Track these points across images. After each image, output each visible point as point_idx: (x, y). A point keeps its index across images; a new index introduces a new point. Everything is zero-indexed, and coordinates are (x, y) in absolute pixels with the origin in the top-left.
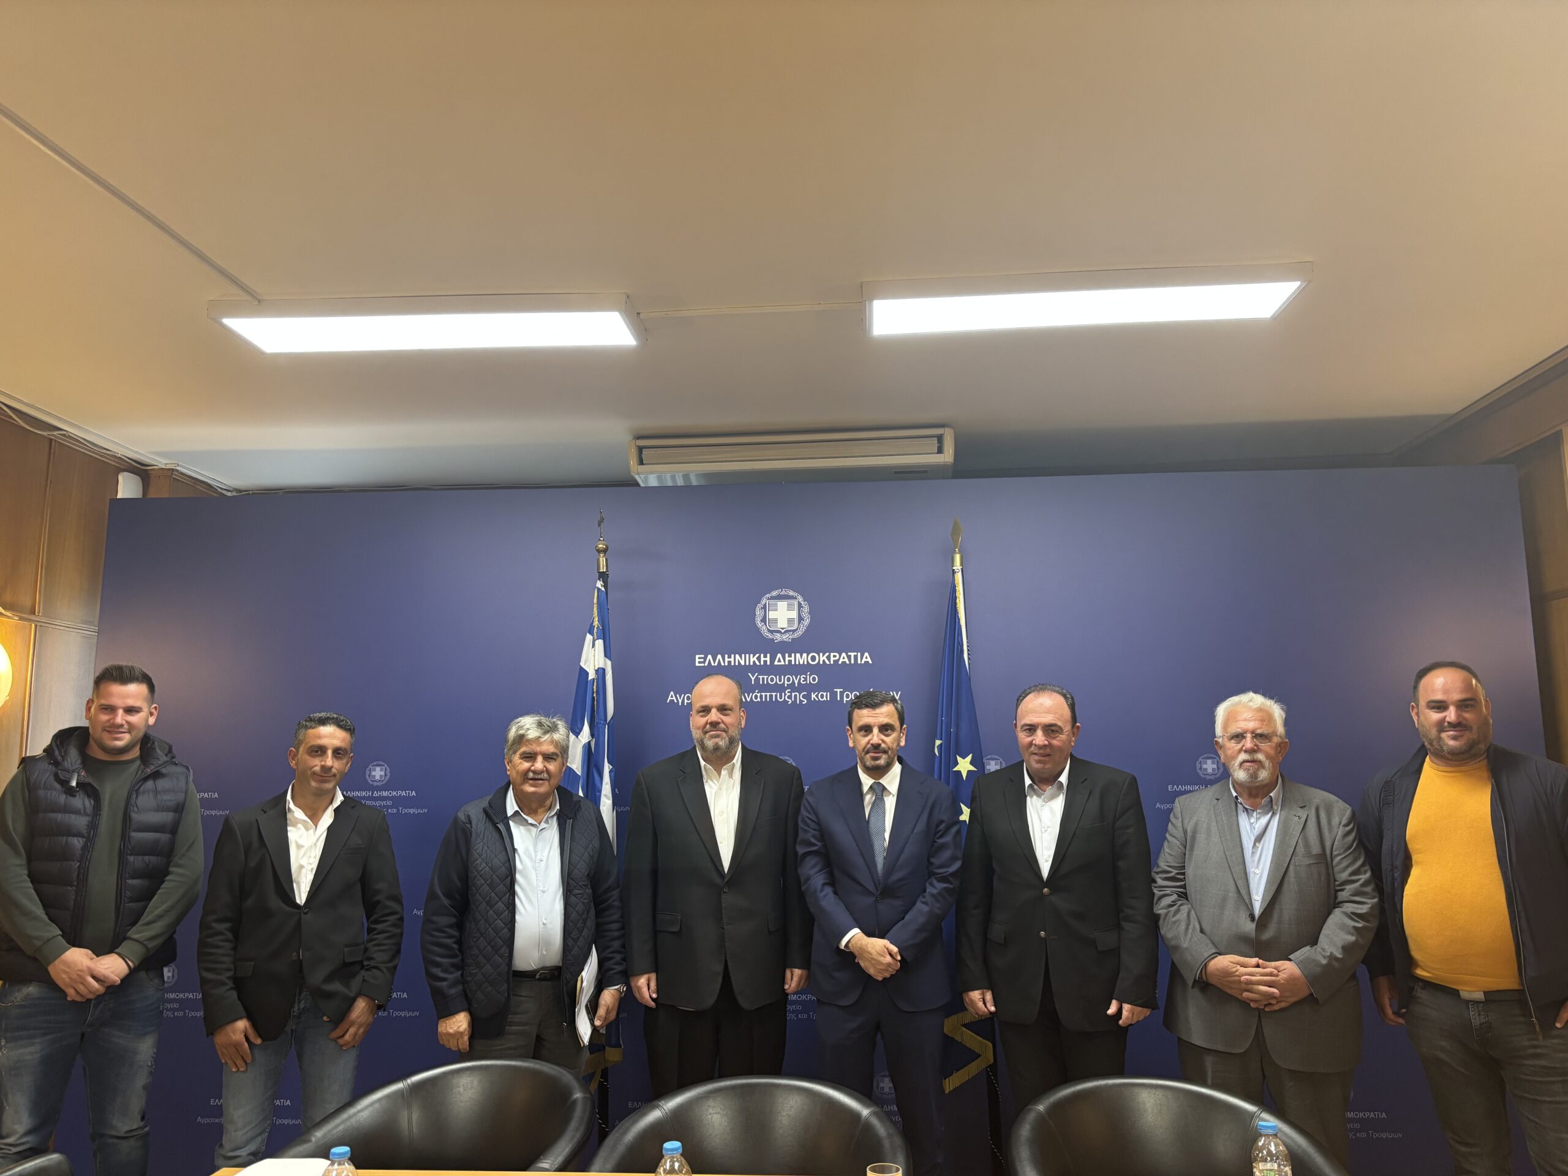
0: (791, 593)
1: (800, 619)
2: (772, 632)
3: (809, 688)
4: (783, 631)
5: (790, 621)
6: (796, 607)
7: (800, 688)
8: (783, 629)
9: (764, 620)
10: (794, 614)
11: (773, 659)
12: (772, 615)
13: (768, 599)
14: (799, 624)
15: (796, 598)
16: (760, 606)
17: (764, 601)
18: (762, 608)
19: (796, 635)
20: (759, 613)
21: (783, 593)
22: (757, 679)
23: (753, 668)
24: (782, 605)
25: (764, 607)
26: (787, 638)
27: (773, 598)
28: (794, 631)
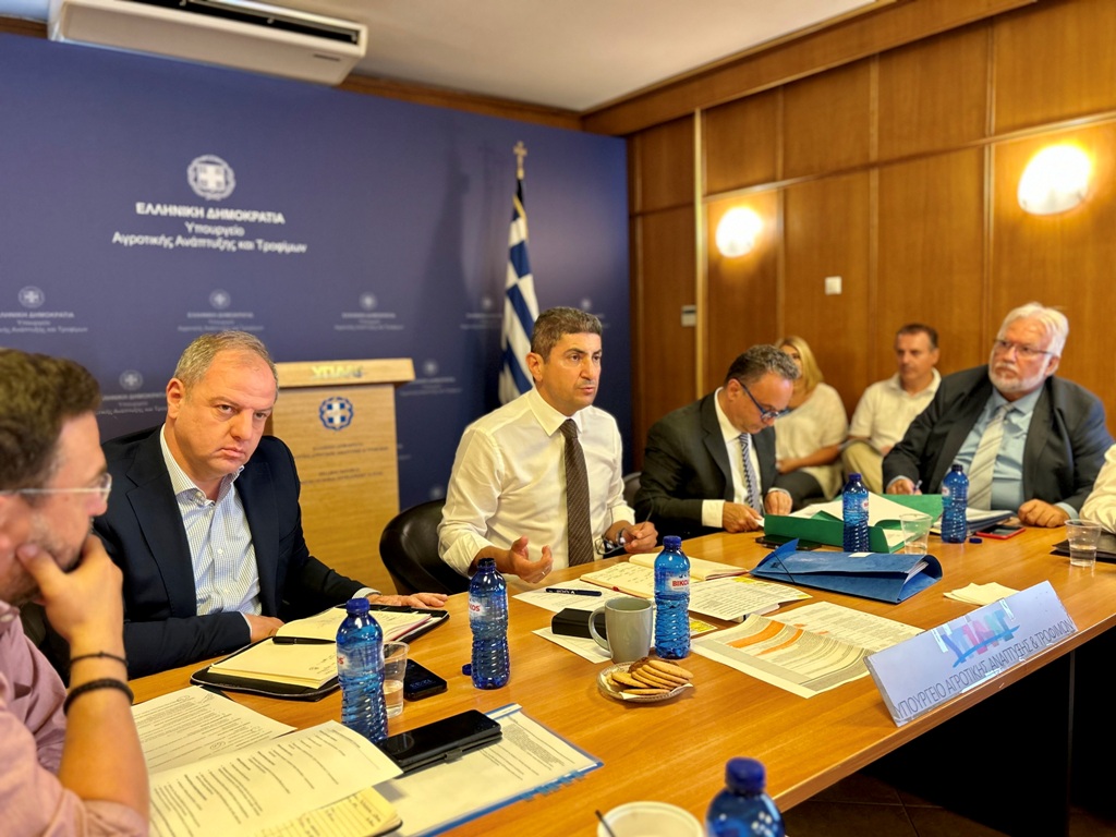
0: (217, 159)
1: (227, 183)
2: (203, 191)
3: (236, 238)
4: (213, 191)
5: (218, 183)
6: (222, 171)
7: (230, 238)
8: (212, 189)
9: (196, 180)
10: (221, 178)
11: (206, 212)
12: (202, 176)
13: (198, 163)
14: (226, 186)
15: (221, 164)
16: (192, 167)
17: (194, 163)
18: (193, 170)
19: (224, 195)
20: (190, 172)
21: (211, 159)
22: (193, 229)
23: (190, 219)
24: (211, 169)
25: (195, 169)
26: (217, 197)
27: (202, 162)
28: (222, 192)
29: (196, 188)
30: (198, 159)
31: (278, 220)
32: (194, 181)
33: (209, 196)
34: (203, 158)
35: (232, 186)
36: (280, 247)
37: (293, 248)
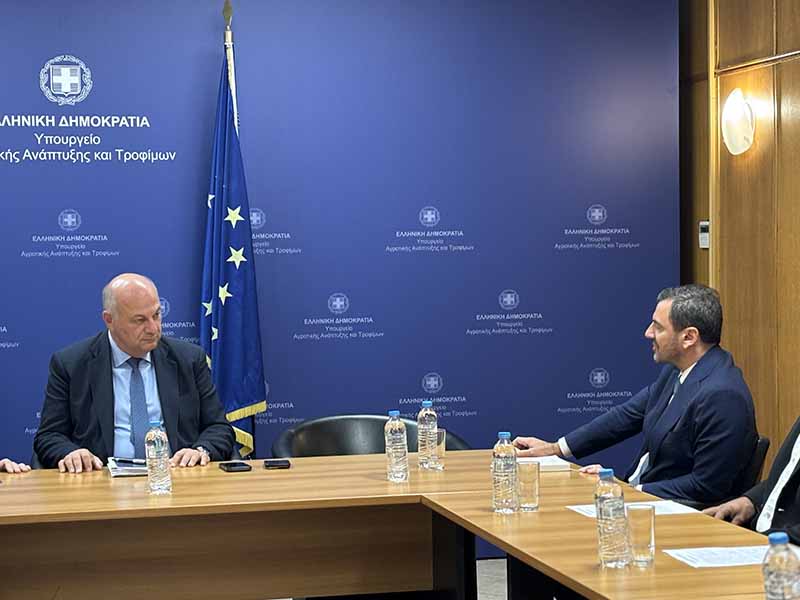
0: (74, 60)
1: (83, 84)
2: (56, 96)
3: (93, 148)
4: (66, 95)
5: (73, 85)
6: (79, 73)
7: (84, 148)
8: (66, 93)
9: (48, 84)
10: (76, 80)
11: (57, 122)
12: (56, 79)
13: (52, 64)
14: (82, 89)
15: (78, 65)
16: (44, 70)
17: (48, 66)
18: (46, 73)
19: (79, 100)
20: (43, 78)
21: (66, 59)
22: (43, 139)
23: (40, 129)
24: (65, 70)
25: (48, 72)
26: (70, 101)
27: (56, 64)
28: (77, 95)
29: (48, 93)
30: (52, 61)
31: (143, 123)
32: (46, 85)
33: (62, 101)
34: (58, 59)
35: (89, 87)
36: (143, 157)
37: (158, 156)
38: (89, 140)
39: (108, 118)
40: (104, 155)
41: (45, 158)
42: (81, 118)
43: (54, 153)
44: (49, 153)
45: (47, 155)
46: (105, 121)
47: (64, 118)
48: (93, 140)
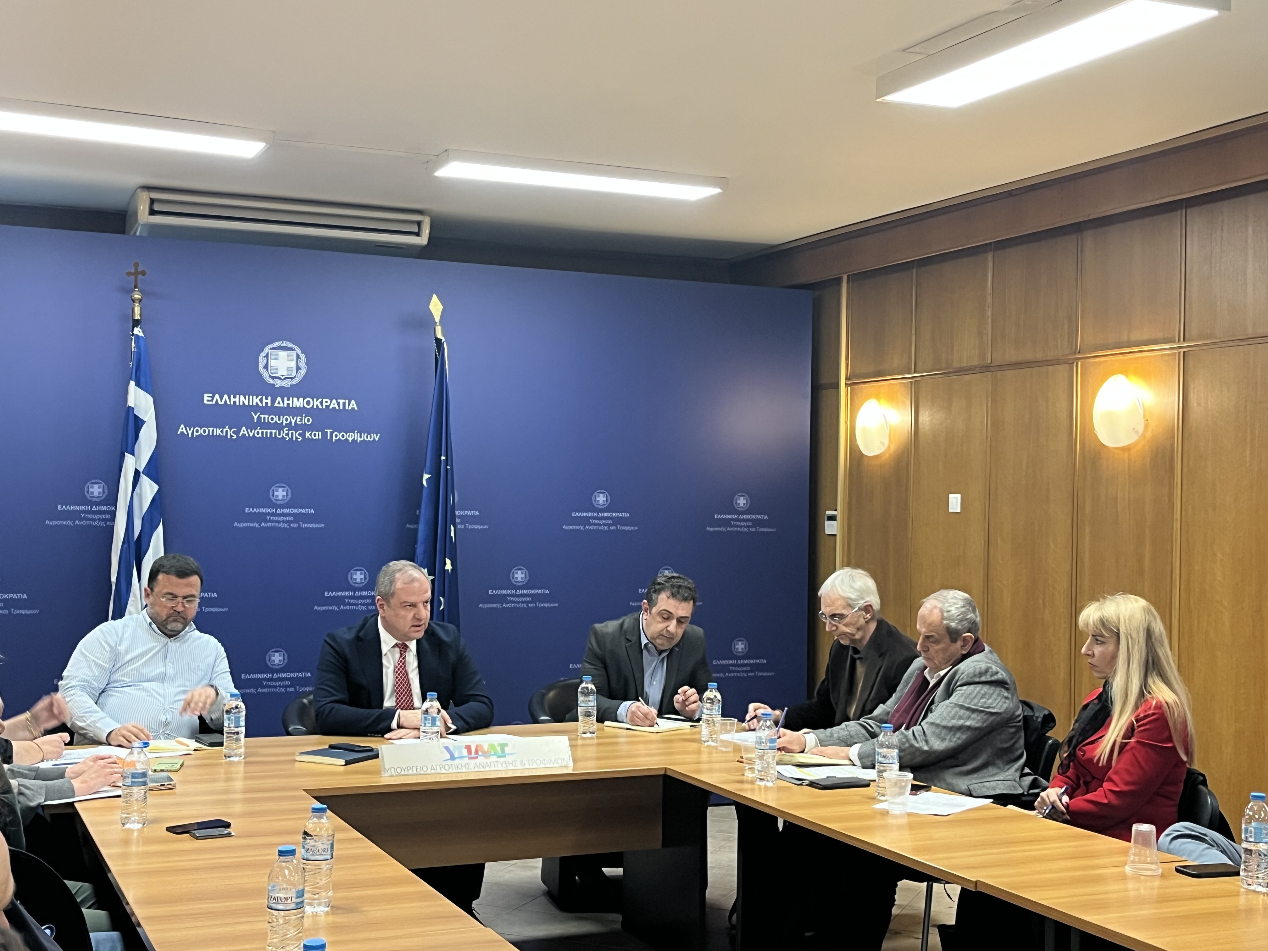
0: (290, 345)
1: (298, 368)
2: (273, 378)
3: (304, 428)
4: (283, 378)
5: (289, 369)
6: (295, 357)
7: (296, 427)
8: (283, 376)
9: (266, 367)
10: (293, 364)
11: (273, 402)
12: (272, 363)
13: (271, 349)
14: (297, 373)
15: (294, 350)
16: (263, 354)
17: (266, 350)
18: (265, 357)
19: (294, 382)
20: (262, 361)
21: (284, 345)
22: (259, 418)
23: (256, 408)
24: (282, 354)
25: (267, 356)
26: (286, 384)
27: (274, 349)
28: (292, 378)
29: (265, 375)
30: (271, 346)
31: (351, 406)
32: (264, 368)
33: (278, 383)
34: (276, 344)
35: (303, 372)
36: (350, 437)
37: (364, 437)
38: (301, 420)
39: (320, 400)
40: (315, 435)
41: (260, 435)
42: (295, 399)
43: (269, 431)
44: (265, 431)
45: (262, 433)
46: (316, 403)
47: (279, 399)
48: (305, 421)
